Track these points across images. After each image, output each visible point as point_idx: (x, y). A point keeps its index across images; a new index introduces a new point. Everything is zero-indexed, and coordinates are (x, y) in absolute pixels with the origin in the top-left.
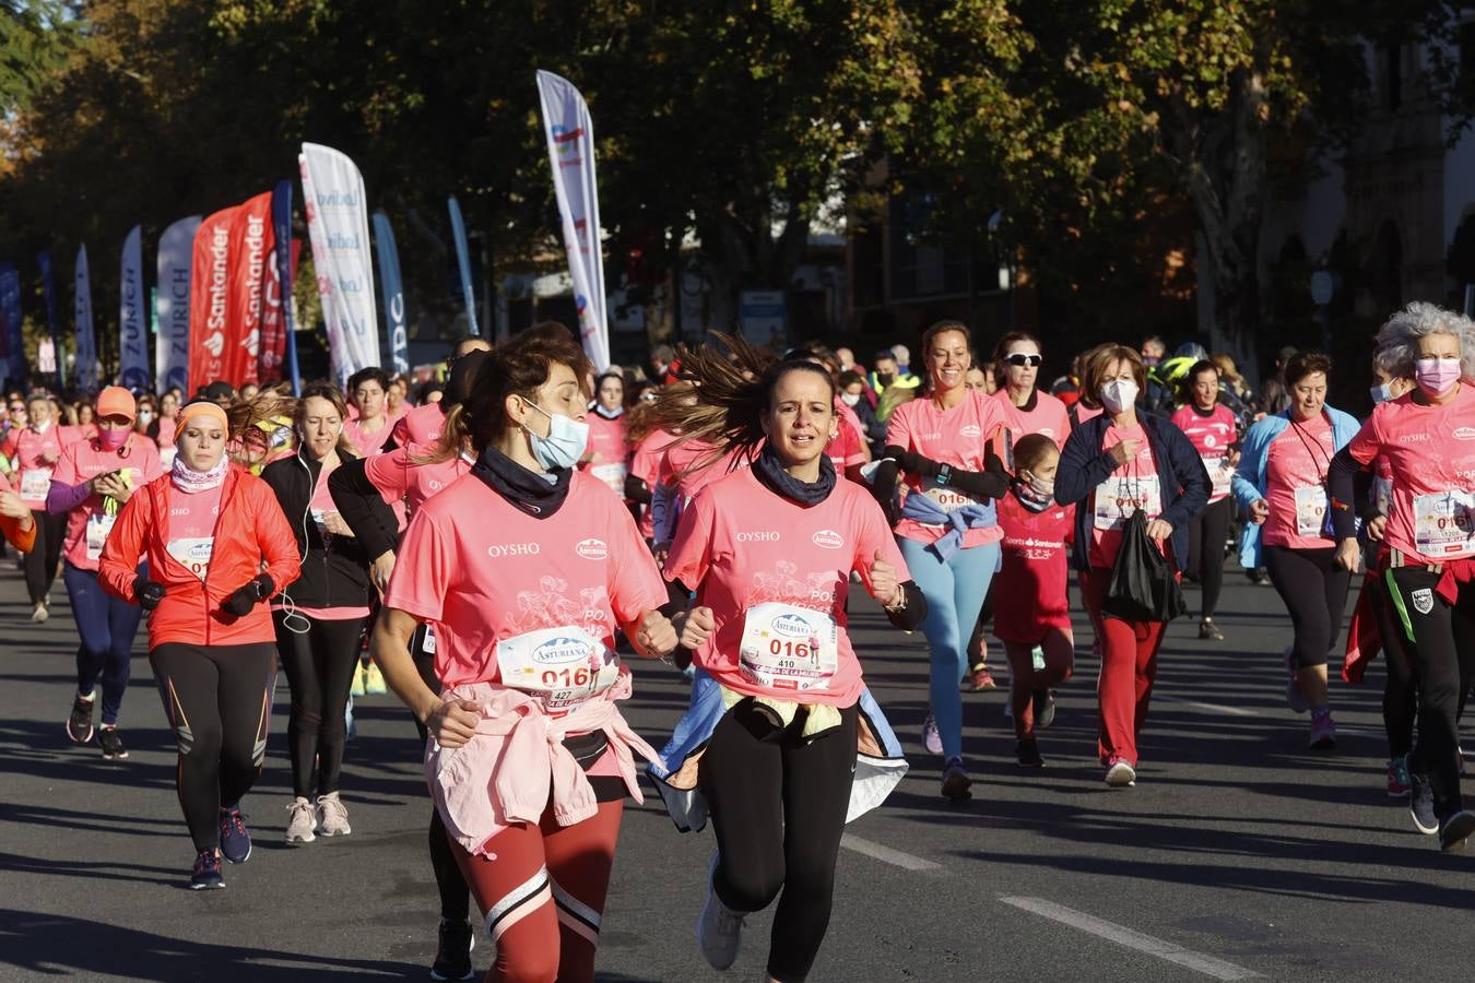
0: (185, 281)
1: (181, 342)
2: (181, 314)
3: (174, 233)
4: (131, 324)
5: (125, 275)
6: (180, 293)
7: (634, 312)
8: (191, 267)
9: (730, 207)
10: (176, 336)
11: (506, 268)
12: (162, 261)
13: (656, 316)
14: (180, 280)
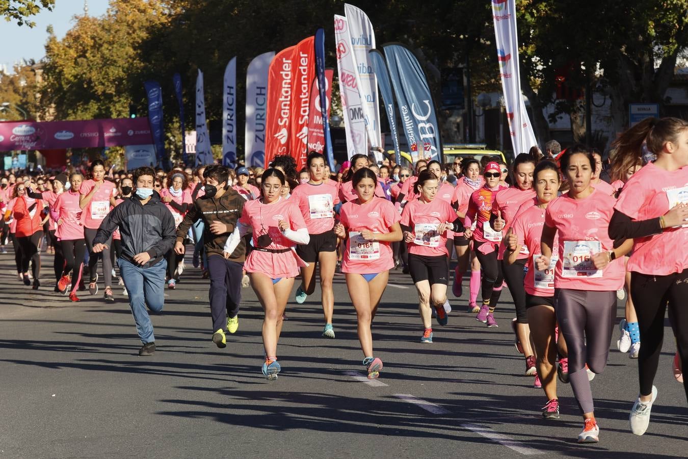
0: (264, 94)
1: (260, 134)
2: (261, 116)
3: (256, 63)
4: (230, 122)
5: (226, 90)
6: (261, 102)
7: (561, 118)
8: (267, 86)
9: (623, 49)
10: (257, 131)
11: (481, 88)
12: (249, 80)
13: (579, 121)
14: (261, 94)
